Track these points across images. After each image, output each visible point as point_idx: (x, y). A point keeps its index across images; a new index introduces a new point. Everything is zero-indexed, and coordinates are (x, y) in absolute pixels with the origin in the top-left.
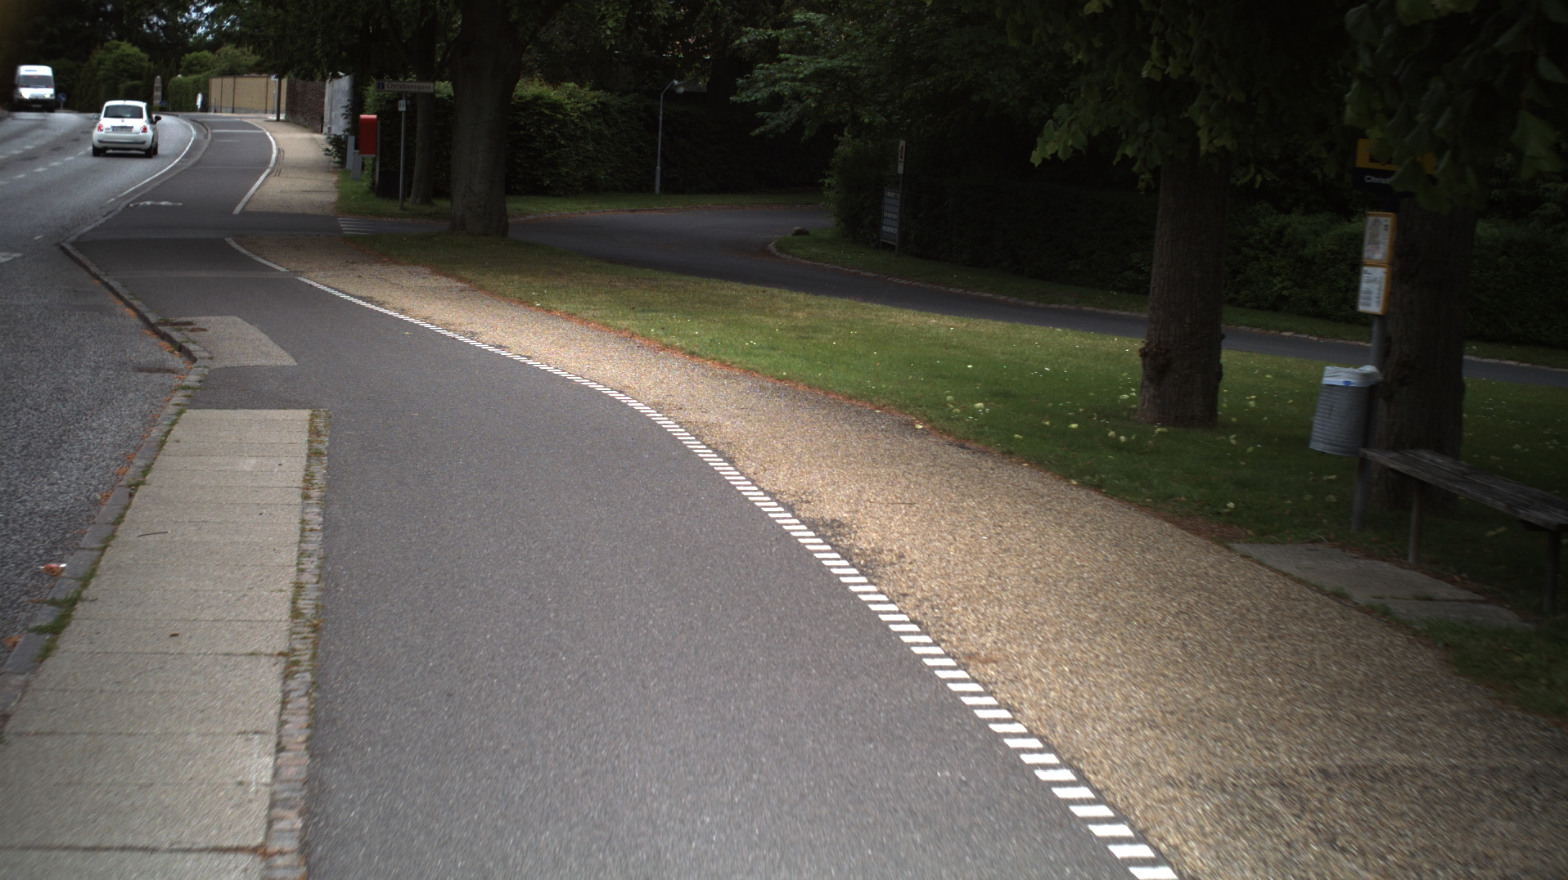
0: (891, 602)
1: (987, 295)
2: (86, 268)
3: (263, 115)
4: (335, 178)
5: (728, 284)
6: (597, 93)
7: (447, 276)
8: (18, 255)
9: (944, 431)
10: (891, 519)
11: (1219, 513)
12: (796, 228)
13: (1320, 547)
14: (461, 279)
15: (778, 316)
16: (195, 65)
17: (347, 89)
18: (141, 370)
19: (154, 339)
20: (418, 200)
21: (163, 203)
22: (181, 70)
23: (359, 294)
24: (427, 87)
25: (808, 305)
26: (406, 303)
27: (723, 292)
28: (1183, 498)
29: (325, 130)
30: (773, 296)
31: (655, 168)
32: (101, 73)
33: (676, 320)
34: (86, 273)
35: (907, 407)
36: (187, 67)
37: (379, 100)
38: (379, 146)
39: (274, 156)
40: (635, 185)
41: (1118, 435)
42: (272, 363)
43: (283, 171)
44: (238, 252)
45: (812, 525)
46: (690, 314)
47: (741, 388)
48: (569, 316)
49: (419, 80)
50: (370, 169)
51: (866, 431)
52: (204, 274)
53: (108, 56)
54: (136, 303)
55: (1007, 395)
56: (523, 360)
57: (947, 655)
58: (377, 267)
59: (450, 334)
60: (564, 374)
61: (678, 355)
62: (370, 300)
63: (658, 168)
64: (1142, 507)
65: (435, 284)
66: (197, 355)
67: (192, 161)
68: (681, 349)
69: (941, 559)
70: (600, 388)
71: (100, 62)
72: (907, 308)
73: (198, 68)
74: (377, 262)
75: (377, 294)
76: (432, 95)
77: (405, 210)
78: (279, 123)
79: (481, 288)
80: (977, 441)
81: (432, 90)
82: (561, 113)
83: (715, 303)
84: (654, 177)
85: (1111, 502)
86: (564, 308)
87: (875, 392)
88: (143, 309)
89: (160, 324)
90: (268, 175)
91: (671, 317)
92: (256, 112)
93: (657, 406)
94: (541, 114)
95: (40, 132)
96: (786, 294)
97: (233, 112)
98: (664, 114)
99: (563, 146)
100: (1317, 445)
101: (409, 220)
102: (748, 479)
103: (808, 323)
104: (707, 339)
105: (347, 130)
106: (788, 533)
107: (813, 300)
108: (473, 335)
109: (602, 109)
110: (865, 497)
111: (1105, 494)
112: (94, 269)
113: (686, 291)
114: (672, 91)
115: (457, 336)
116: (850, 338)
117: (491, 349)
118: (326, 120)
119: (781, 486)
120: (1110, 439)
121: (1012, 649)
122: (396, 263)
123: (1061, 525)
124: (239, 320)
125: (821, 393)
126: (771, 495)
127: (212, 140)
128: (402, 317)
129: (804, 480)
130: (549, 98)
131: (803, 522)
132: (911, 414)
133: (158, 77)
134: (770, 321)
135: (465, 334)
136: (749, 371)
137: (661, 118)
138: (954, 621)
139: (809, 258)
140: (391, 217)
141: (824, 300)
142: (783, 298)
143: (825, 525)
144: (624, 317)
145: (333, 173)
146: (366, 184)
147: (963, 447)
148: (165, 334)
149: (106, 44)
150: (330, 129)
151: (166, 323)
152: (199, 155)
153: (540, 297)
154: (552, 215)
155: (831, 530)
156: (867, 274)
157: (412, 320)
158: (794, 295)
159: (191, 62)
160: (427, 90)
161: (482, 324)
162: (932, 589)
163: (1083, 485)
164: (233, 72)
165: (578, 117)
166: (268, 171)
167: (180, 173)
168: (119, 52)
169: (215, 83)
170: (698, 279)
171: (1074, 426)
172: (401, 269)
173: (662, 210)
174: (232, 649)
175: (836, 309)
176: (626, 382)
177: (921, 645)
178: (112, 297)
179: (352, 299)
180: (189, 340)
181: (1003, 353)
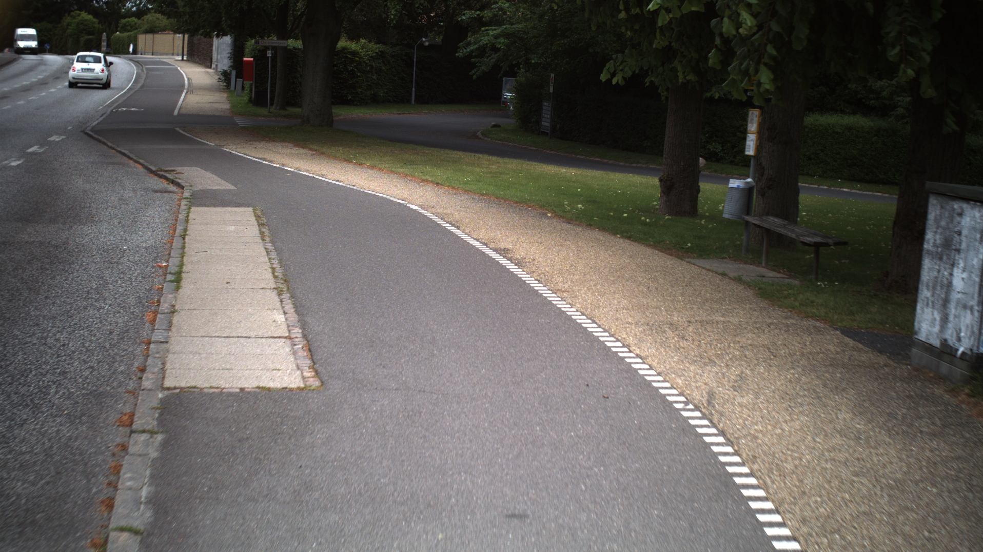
0: (527, 274)
1: (597, 159)
2: (105, 144)
3: (172, 57)
4: (225, 95)
5: (456, 152)
6: (378, 46)
7: (303, 148)
8: (64, 137)
9: (561, 216)
10: (530, 248)
11: (683, 248)
12: (493, 123)
13: (725, 260)
14: (311, 149)
15: (482, 167)
16: (127, 26)
17: (230, 43)
18: (156, 192)
19: (156, 178)
20: (278, 108)
21: (133, 109)
22: (119, 29)
23: (257, 156)
24: (283, 43)
25: (498, 162)
26: (284, 161)
27: (453, 156)
28: (668, 242)
29: (214, 66)
30: (479, 158)
31: (411, 90)
32: (69, 31)
33: (428, 168)
34: (105, 147)
35: (544, 206)
36: (122, 27)
37: (254, 50)
38: (254, 77)
39: (186, 82)
40: (400, 99)
41: (646, 219)
42: (224, 188)
43: (194, 91)
44: (184, 135)
45: (495, 250)
46: (435, 166)
47: (462, 199)
48: (372, 167)
49: (278, 39)
50: (249, 90)
51: (524, 217)
52: (171, 147)
53: (73, 21)
54: (141, 161)
55: (594, 202)
56: (351, 187)
57: (549, 290)
58: (263, 143)
59: (311, 175)
60: (373, 193)
61: (431, 185)
62: (264, 160)
63: (414, 89)
64: (648, 245)
65: (297, 152)
66: (184, 184)
67: (139, 85)
68: (432, 182)
69: (551, 261)
70: (392, 199)
71: (69, 25)
72: (551, 164)
73: (129, 28)
74: (263, 141)
75: (266, 156)
76: (286, 48)
77: (271, 113)
78: (183, 62)
79: (323, 154)
80: (576, 220)
81: (286, 45)
82: (358, 57)
83: (449, 161)
84: (411, 95)
85: (633, 243)
86: (369, 163)
87: (529, 200)
88: (146, 164)
89: (158, 171)
90: (186, 94)
91: (426, 168)
92: (167, 54)
93: (421, 206)
94: (346, 57)
95: (43, 68)
96: (486, 157)
97: (153, 55)
98: (417, 57)
99: (359, 76)
100: (726, 216)
101: (274, 119)
102: (466, 234)
103: (497, 170)
104: (445, 177)
105: (231, 66)
106: (484, 252)
107: (501, 160)
108: (323, 176)
109: (381, 55)
110: (520, 241)
111: (632, 241)
112: (109, 144)
113: (432, 155)
114: (422, 44)
115: (315, 176)
116: (519, 177)
117: (334, 182)
118: (214, 59)
119: (481, 236)
120: (643, 220)
121: (576, 288)
122: (274, 141)
123: (607, 250)
124: (199, 169)
125: (502, 201)
126: (478, 240)
127: (147, 73)
128: (283, 167)
129: (492, 235)
130: (351, 48)
131: (491, 249)
132: (546, 209)
133: (105, 33)
134: (478, 170)
135: (319, 175)
136: (466, 191)
137: (415, 60)
138: (553, 280)
139: (500, 140)
140: (263, 117)
141: (507, 160)
142: (485, 159)
143: (501, 250)
144: (401, 167)
145: (224, 92)
146: (246, 98)
147: (569, 223)
148: (162, 175)
149: (72, 13)
150: (217, 65)
151: (161, 170)
152: (142, 82)
153: (355, 158)
154: (353, 116)
155: (504, 252)
156: (532, 148)
157: (289, 169)
158: (491, 157)
159: (125, 24)
160: (283, 45)
161: (327, 171)
162: (545, 270)
163: (622, 237)
164: (152, 30)
165: (368, 59)
166: (185, 91)
167: (135, 92)
168: (80, 18)
169: (142, 38)
170: (439, 150)
171: (625, 215)
172: (277, 144)
173: (416, 114)
174: (254, 287)
175: (513, 164)
176: (405, 196)
177: (539, 287)
178: (124, 158)
179: (254, 159)
180: (176, 178)
181: (598, 185)
